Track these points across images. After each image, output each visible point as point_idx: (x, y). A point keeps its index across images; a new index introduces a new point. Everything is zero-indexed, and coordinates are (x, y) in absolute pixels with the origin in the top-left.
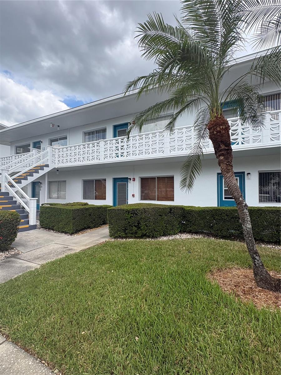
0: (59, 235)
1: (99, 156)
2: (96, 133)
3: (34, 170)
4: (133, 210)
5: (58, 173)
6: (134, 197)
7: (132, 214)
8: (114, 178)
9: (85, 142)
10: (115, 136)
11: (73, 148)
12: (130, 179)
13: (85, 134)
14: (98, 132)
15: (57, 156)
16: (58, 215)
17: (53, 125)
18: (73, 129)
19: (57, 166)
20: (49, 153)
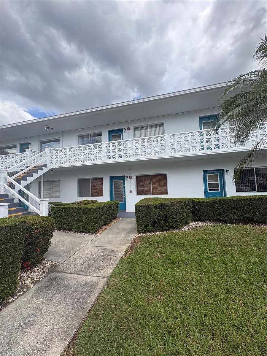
0: (79, 235)
1: (102, 157)
2: (91, 137)
3: (32, 170)
4: (161, 205)
5: (52, 173)
6: (131, 193)
7: (159, 208)
8: (110, 177)
9: (79, 145)
10: (110, 140)
11: (73, 149)
12: (127, 177)
13: (79, 137)
14: (93, 136)
15: (54, 157)
17: (48, 128)
18: (67, 133)
19: (54, 166)
20: (47, 153)
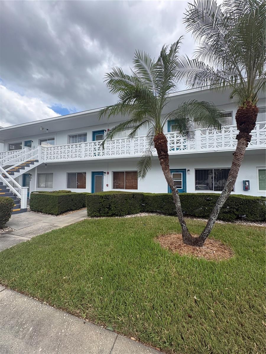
0: (47, 216)
1: (81, 155)
2: (79, 136)
3: (25, 164)
4: (106, 196)
5: (46, 167)
6: (108, 186)
7: (105, 198)
8: (92, 172)
9: (69, 144)
10: (94, 140)
11: (59, 148)
12: (105, 173)
13: (70, 136)
14: (80, 135)
15: (45, 153)
16: (46, 200)
17: (43, 129)
18: (60, 132)
19: (45, 161)
20: (39, 151)
